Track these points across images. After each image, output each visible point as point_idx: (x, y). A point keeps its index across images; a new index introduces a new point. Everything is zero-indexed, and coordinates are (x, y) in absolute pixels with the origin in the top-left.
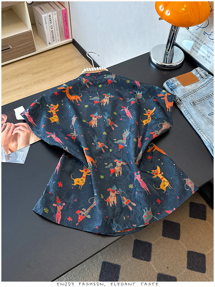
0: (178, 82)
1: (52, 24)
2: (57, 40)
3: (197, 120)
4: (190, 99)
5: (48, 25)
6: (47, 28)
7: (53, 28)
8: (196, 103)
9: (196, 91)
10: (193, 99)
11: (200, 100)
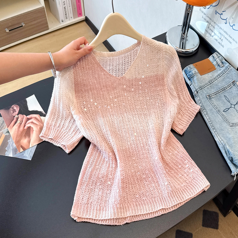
0: (195, 70)
2: (70, 18)
4: (207, 92)
6: (59, 4)
8: (212, 97)
9: (212, 83)
10: (209, 91)
11: (216, 93)
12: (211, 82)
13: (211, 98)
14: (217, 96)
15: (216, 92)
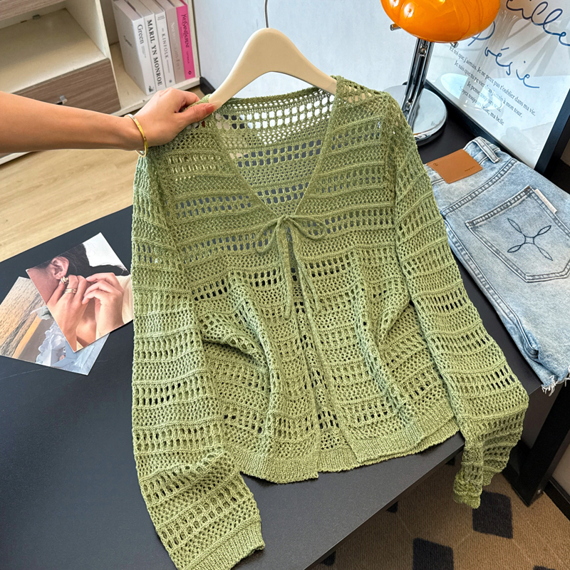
0: (435, 174)
1: (156, 42)
2: (167, 81)
4: (465, 216)
5: (145, 44)
6: (144, 52)
7: (158, 52)
9: (477, 196)
10: (471, 214)
11: (487, 216)
12: (473, 195)
13: (477, 227)
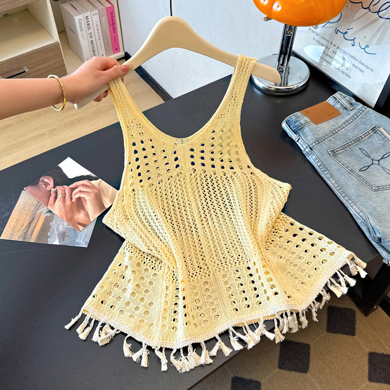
0: (306, 119)
1: (91, 31)
3: (341, 180)
6: (83, 37)
7: (93, 36)
9: (337, 132)
10: (332, 145)
11: (344, 147)
12: (334, 132)
13: (337, 154)
14: (346, 151)
15: (344, 145)
